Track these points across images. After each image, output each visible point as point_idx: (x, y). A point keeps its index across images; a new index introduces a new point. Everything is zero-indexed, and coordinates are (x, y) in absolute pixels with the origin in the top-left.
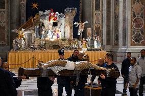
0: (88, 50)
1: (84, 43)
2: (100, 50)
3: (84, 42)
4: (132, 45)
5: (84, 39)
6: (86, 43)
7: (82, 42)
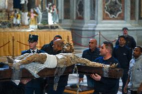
0: (39, 28)
1: (32, 17)
2: (57, 27)
3: (33, 15)
4: (104, 19)
5: (32, 11)
6: (35, 17)
7: (29, 15)
